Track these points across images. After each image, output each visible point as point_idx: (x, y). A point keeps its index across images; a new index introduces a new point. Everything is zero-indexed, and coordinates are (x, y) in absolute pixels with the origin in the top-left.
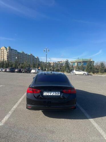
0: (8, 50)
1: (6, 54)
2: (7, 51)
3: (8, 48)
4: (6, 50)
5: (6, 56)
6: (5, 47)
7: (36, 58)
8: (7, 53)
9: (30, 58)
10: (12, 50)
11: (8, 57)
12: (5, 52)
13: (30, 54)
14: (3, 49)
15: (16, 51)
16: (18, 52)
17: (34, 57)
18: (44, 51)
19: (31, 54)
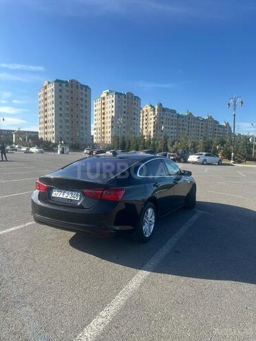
0: (156, 113)
1: (153, 120)
2: (154, 114)
3: (156, 107)
4: (152, 112)
5: (152, 125)
6: (151, 106)
7: (221, 126)
8: (154, 118)
9: (207, 128)
10: (164, 110)
11: (157, 127)
12: (150, 117)
13: (206, 118)
14: (147, 111)
15: (174, 111)
16: (178, 115)
17: (217, 122)
18: (229, 105)
19: (211, 118)
